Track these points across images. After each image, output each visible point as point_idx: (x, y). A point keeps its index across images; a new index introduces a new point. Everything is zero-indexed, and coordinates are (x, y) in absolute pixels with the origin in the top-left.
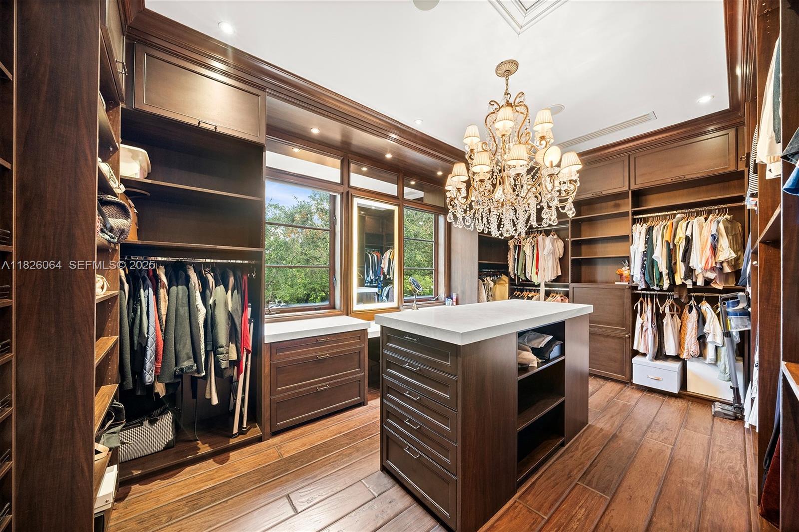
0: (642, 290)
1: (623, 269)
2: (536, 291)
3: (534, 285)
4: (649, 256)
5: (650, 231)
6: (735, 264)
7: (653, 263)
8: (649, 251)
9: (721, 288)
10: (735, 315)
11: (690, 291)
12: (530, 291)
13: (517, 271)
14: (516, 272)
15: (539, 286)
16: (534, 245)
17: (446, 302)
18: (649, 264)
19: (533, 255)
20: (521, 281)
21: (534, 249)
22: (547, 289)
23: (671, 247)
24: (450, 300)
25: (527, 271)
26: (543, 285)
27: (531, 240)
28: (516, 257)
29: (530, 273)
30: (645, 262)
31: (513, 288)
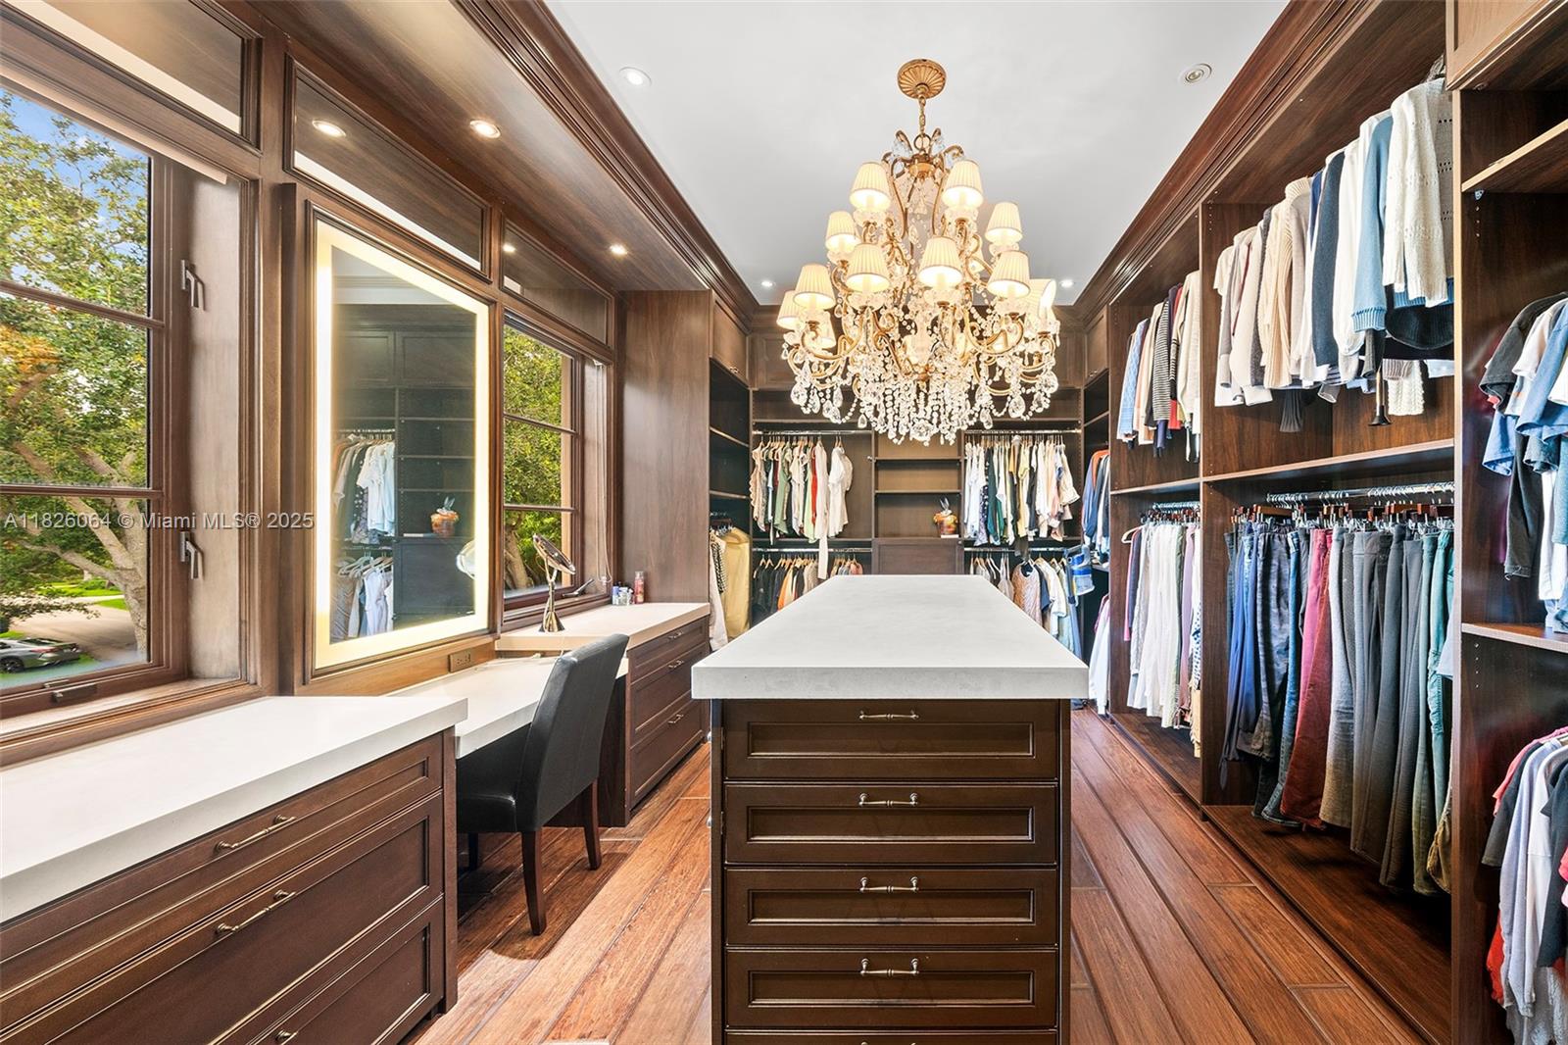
0: (982, 546)
1: (943, 513)
2: (806, 556)
3: (806, 545)
4: (991, 495)
5: (989, 454)
6: (1076, 507)
7: (996, 503)
8: (991, 487)
9: (1061, 540)
10: (1080, 573)
11: (1032, 545)
12: (793, 556)
13: (773, 514)
14: (770, 518)
15: (816, 545)
16: (806, 465)
17: (614, 597)
18: (990, 507)
19: (806, 483)
20: (778, 536)
21: (805, 473)
22: (832, 550)
23: (1016, 482)
24: (624, 589)
25: (794, 515)
26: (824, 544)
27: (802, 454)
28: (770, 485)
29: (801, 521)
30: (987, 503)
31: (758, 552)
